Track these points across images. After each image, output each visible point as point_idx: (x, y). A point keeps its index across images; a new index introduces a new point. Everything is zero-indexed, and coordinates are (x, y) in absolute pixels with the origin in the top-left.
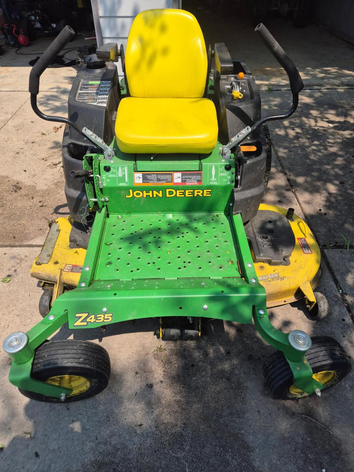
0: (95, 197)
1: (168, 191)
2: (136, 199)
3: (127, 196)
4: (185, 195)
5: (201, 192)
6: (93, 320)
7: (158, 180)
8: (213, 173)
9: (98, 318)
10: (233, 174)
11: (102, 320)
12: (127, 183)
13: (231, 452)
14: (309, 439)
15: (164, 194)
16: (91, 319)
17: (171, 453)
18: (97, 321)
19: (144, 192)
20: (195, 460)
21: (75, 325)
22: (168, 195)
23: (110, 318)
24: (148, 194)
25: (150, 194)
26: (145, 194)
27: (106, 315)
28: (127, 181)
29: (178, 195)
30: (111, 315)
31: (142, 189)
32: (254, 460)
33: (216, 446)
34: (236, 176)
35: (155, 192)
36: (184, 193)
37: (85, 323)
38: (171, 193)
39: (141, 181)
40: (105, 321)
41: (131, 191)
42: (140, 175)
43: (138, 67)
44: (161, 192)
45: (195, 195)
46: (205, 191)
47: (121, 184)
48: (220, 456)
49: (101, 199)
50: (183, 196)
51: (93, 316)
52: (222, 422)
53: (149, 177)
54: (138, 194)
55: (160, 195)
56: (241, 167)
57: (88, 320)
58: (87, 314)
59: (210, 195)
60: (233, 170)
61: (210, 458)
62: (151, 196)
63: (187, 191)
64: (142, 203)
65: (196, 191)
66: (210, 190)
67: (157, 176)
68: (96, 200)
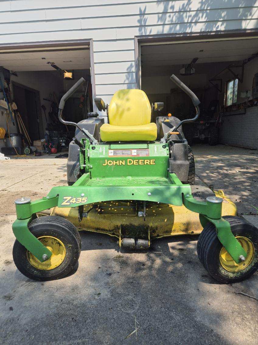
0: (85, 164)
1: (128, 160)
2: (109, 166)
3: (104, 165)
4: (139, 164)
5: (149, 161)
6: (74, 202)
7: (123, 154)
8: (156, 150)
9: (78, 200)
10: (167, 150)
11: (80, 202)
12: (104, 155)
13: (175, 311)
14: (244, 306)
15: (126, 163)
16: (73, 200)
17: (123, 310)
18: (77, 202)
19: (114, 161)
20: (143, 315)
21: (62, 204)
22: (128, 164)
23: (86, 200)
24: (116, 163)
25: (118, 163)
26: (115, 163)
27: (83, 198)
28: (104, 154)
29: (135, 164)
30: (86, 198)
31: (113, 159)
32: (196, 317)
33: (162, 307)
34: (170, 151)
35: (121, 162)
36: (138, 162)
37: (69, 204)
38: (130, 162)
39: (112, 154)
40: (82, 202)
41: (106, 160)
42: (112, 151)
43: (115, 116)
44: (124, 161)
45: (145, 164)
46: (151, 160)
47: (101, 156)
48: (165, 313)
49: (88, 165)
50: (138, 164)
51: (75, 199)
52: (167, 294)
53: (117, 152)
54: (110, 163)
55: (124, 164)
56: (172, 146)
57: (71, 201)
58: (71, 197)
59: (155, 164)
60: (167, 148)
61: (156, 314)
62: (118, 164)
63: (140, 161)
64: (112, 169)
65: (146, 161)
66: (154, 160)
67: (122, 152)
68: (85, 165)
